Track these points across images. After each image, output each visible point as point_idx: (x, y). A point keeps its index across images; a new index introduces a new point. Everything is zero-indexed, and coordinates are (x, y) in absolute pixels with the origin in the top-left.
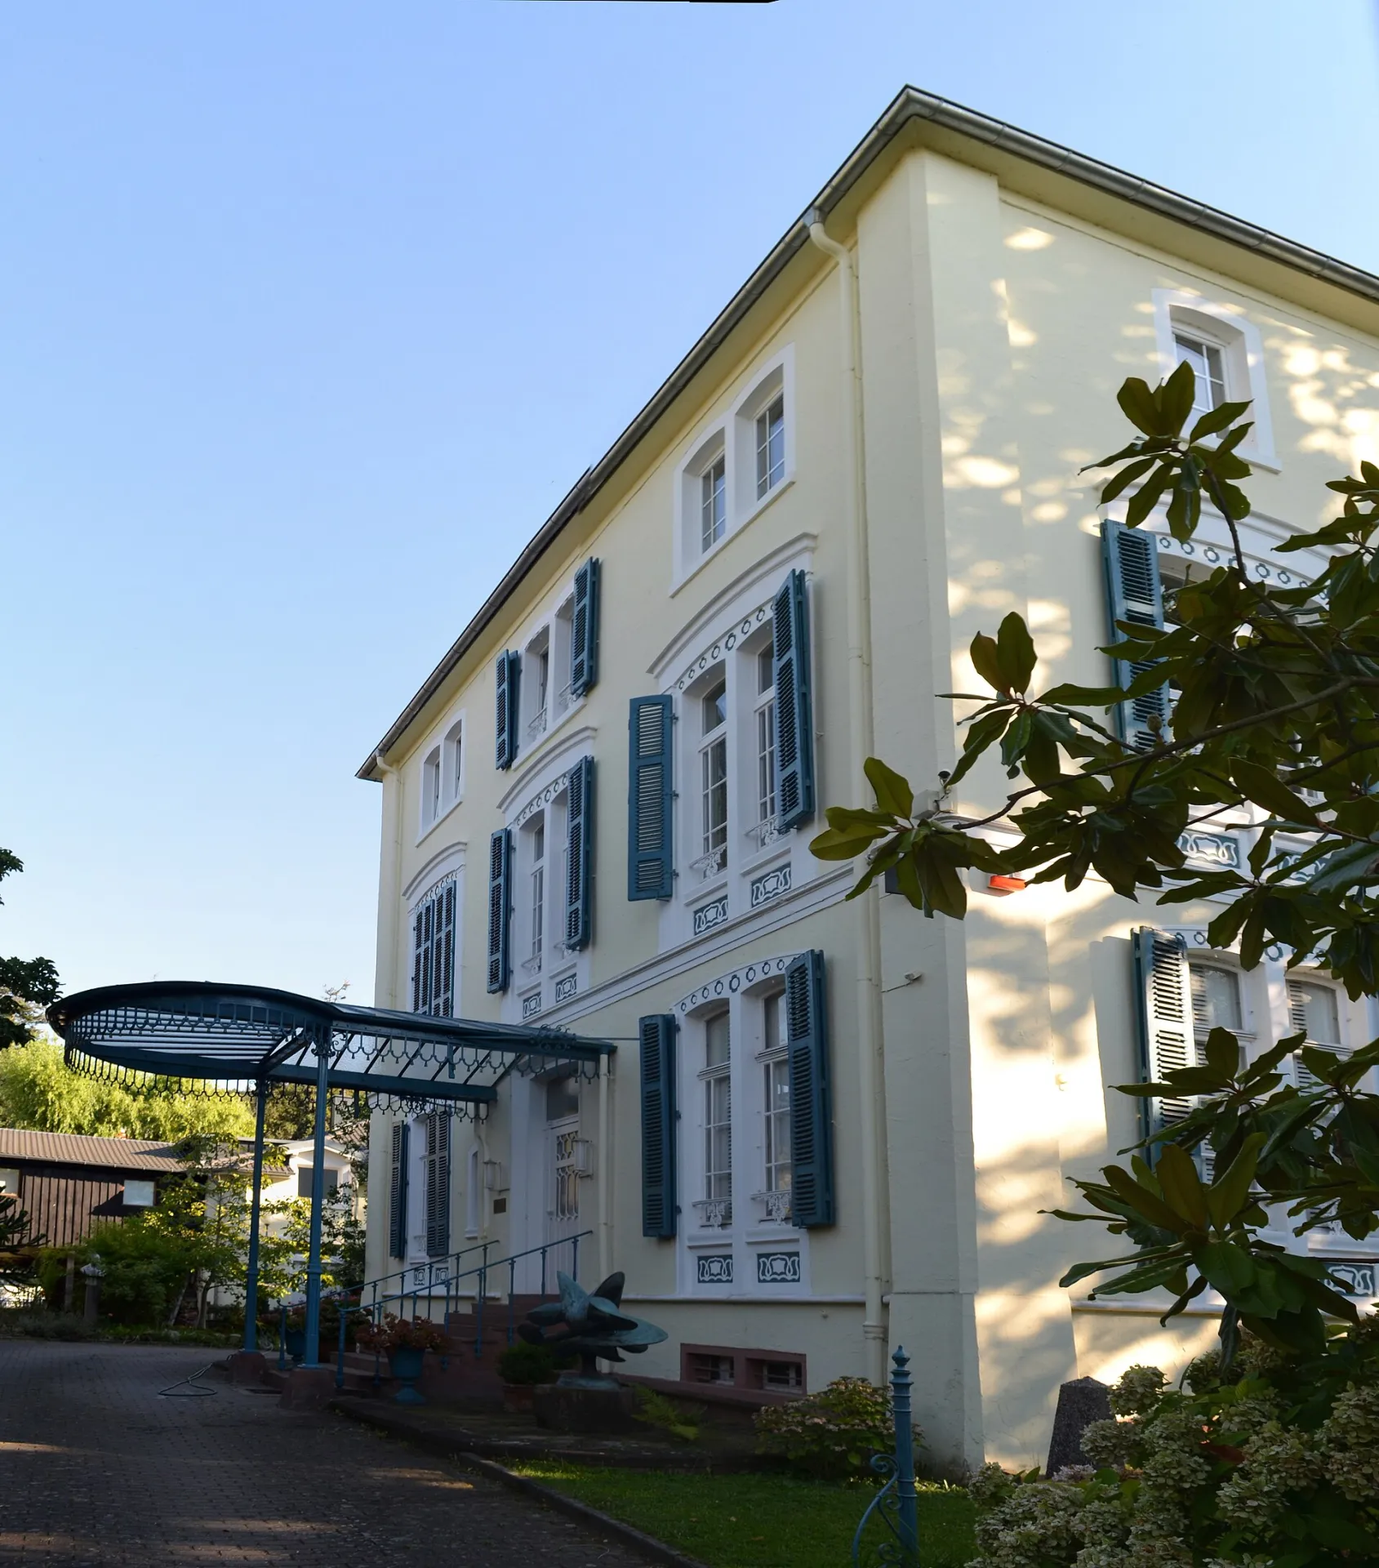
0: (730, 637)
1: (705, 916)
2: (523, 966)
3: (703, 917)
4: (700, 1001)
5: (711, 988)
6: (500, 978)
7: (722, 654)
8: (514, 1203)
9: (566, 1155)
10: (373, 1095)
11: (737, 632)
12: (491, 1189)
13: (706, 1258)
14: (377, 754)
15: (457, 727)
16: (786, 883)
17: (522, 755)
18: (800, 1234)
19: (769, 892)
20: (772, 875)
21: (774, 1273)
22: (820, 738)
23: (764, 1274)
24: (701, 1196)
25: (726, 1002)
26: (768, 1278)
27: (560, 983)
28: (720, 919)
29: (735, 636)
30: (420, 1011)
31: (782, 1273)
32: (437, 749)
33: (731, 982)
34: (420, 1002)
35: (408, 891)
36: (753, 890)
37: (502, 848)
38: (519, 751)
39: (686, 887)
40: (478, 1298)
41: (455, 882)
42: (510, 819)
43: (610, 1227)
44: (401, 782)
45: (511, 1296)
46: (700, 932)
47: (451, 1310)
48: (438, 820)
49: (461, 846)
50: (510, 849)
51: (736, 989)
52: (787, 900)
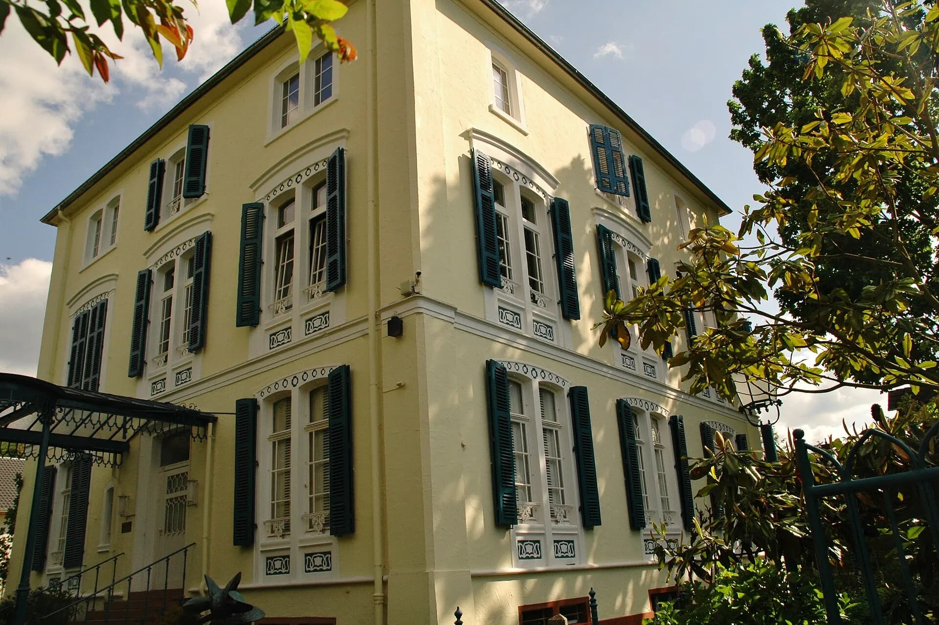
0: (298, 176)
1: (277, 338)
2: (153, 360)
3: (275, 338)
4: (273, 391)
5: (280, 383)
6: (137, 368)
7: (294, 185)
8: (138, 525)
9: (174, 490)
10: (29, 446)
11: (303, 174)
12: (122, 516)
13: (272, 558)
14: (59, 208)
15: (117, 199)
16: (326, 323)
17: (162, 223)
18: (333, 539)
19: (316, 327)
20: (318, 317)
21: (315, 566)
22: (349, 242)
23: (309, 567)
24: (268, 517)
25: (290, 392)
26: (312, 569)
27: (179, 373)
28: (286, 341)
29: (301, 176)
30: (73, 386)
31: (320, 566)
32: (101, 211)
33: (293, 380)
34: (74, 379)
35: (70, 303)
36: (306, 325)
37: (145, 281)
38: (160, 221)
39: (266, 319)
40: (107, 597)
41: (107, 299)
42: (151, 263)
43: (209, 539)
44: (72, 229)
45: (131, 594)
46: (274, 348)
47: (90, 609)
48: (96, 258)
49: (114, 277)
50: (150, 282)
51: (296, 385)
52: (329, 333)
